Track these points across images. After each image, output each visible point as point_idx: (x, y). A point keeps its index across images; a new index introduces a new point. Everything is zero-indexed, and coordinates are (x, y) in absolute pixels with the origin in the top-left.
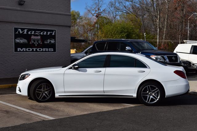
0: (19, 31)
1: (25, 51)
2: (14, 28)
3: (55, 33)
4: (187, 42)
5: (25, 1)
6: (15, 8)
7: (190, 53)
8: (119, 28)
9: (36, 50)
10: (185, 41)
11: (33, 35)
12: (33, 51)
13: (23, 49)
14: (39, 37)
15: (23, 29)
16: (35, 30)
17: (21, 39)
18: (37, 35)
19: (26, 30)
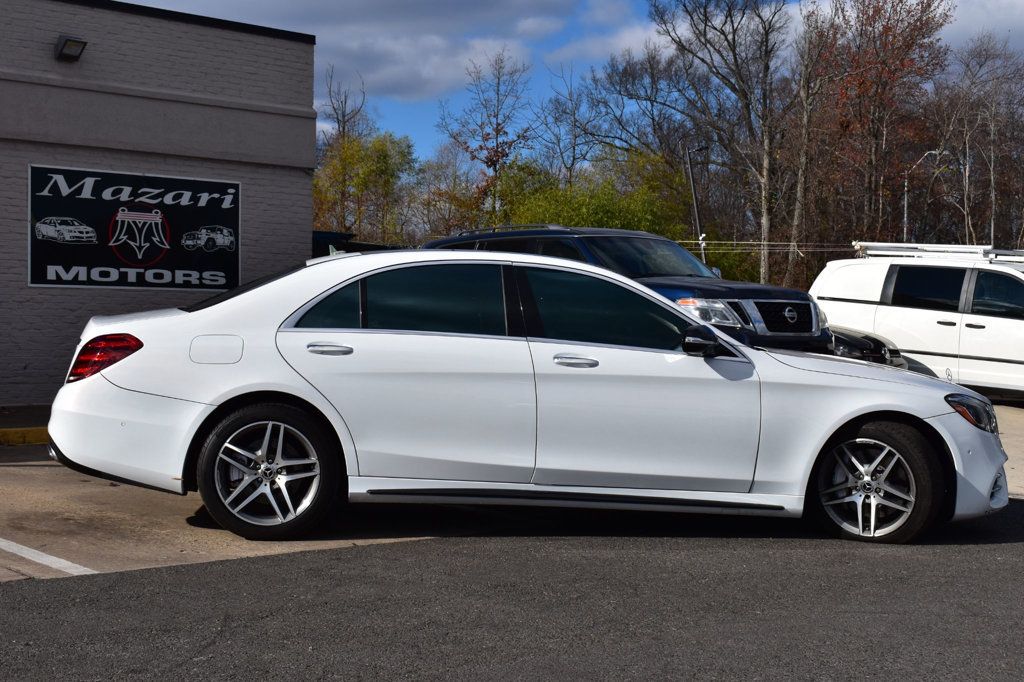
0: (56, 182)
1: (83, 283)
2: (32, 168)
3: (235, 201)
4: (867, 248)
5: (85, 44)
6: (37, 74)
7: (882, 303)
8: (584, 210)
9: (141, 278)
10: (857, 245)
11: (125, 204)
12: (123, 280)
13: (74, 270)
14: (156, 218)
15: (73, 178)
16: (137, 183)
17: (63, 223)
18: (147, 208)
19: (89, 182)
